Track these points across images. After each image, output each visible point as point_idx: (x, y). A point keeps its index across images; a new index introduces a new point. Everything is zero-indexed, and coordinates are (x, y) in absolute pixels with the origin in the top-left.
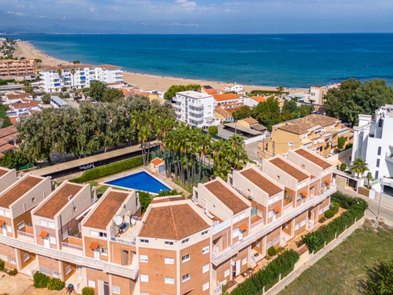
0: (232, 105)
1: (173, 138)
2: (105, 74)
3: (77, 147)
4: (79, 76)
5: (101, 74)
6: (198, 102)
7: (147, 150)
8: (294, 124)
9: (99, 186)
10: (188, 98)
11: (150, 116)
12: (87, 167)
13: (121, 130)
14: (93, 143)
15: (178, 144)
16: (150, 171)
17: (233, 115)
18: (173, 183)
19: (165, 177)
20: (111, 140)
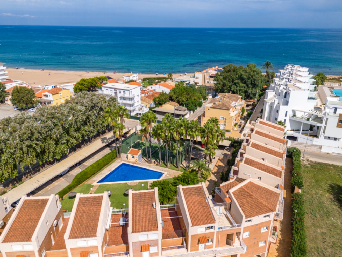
0: (149, 92)
6: (130, 93)
8: (221, 103)
10: (118, 90)
16: (129, 162)
17: (154, 100)
18: (159, 167)
19: (147, 164)
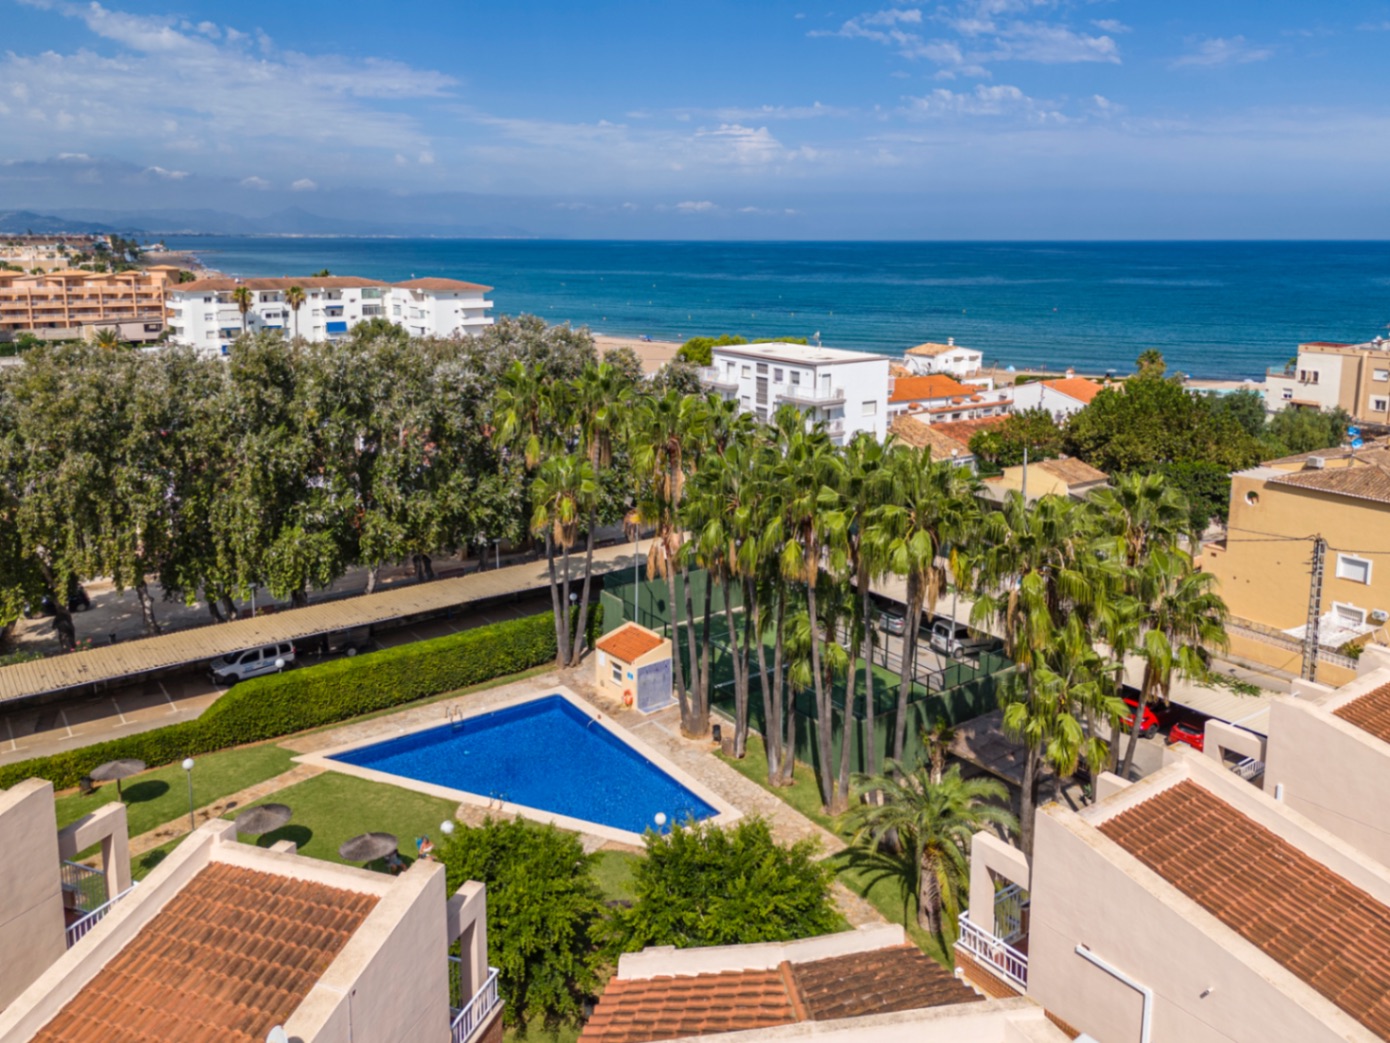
0: (965, 409)
1: (729, 490)
2: (422, 312)
3: (214, 563)
4: (323, 320)
5: (408, 315)
6: (820, 380)
7: (576, 586)
9: (295, 774)
10: (771, 367)
11: (598, 396)
12: (255, 665)
13: (452, 483)
14: (297, 542)
15: (765, 524)
16: (591, 697)
17: (977, 449)
18: (725, 766)
19: (676, 731)
20: (399, 533)
